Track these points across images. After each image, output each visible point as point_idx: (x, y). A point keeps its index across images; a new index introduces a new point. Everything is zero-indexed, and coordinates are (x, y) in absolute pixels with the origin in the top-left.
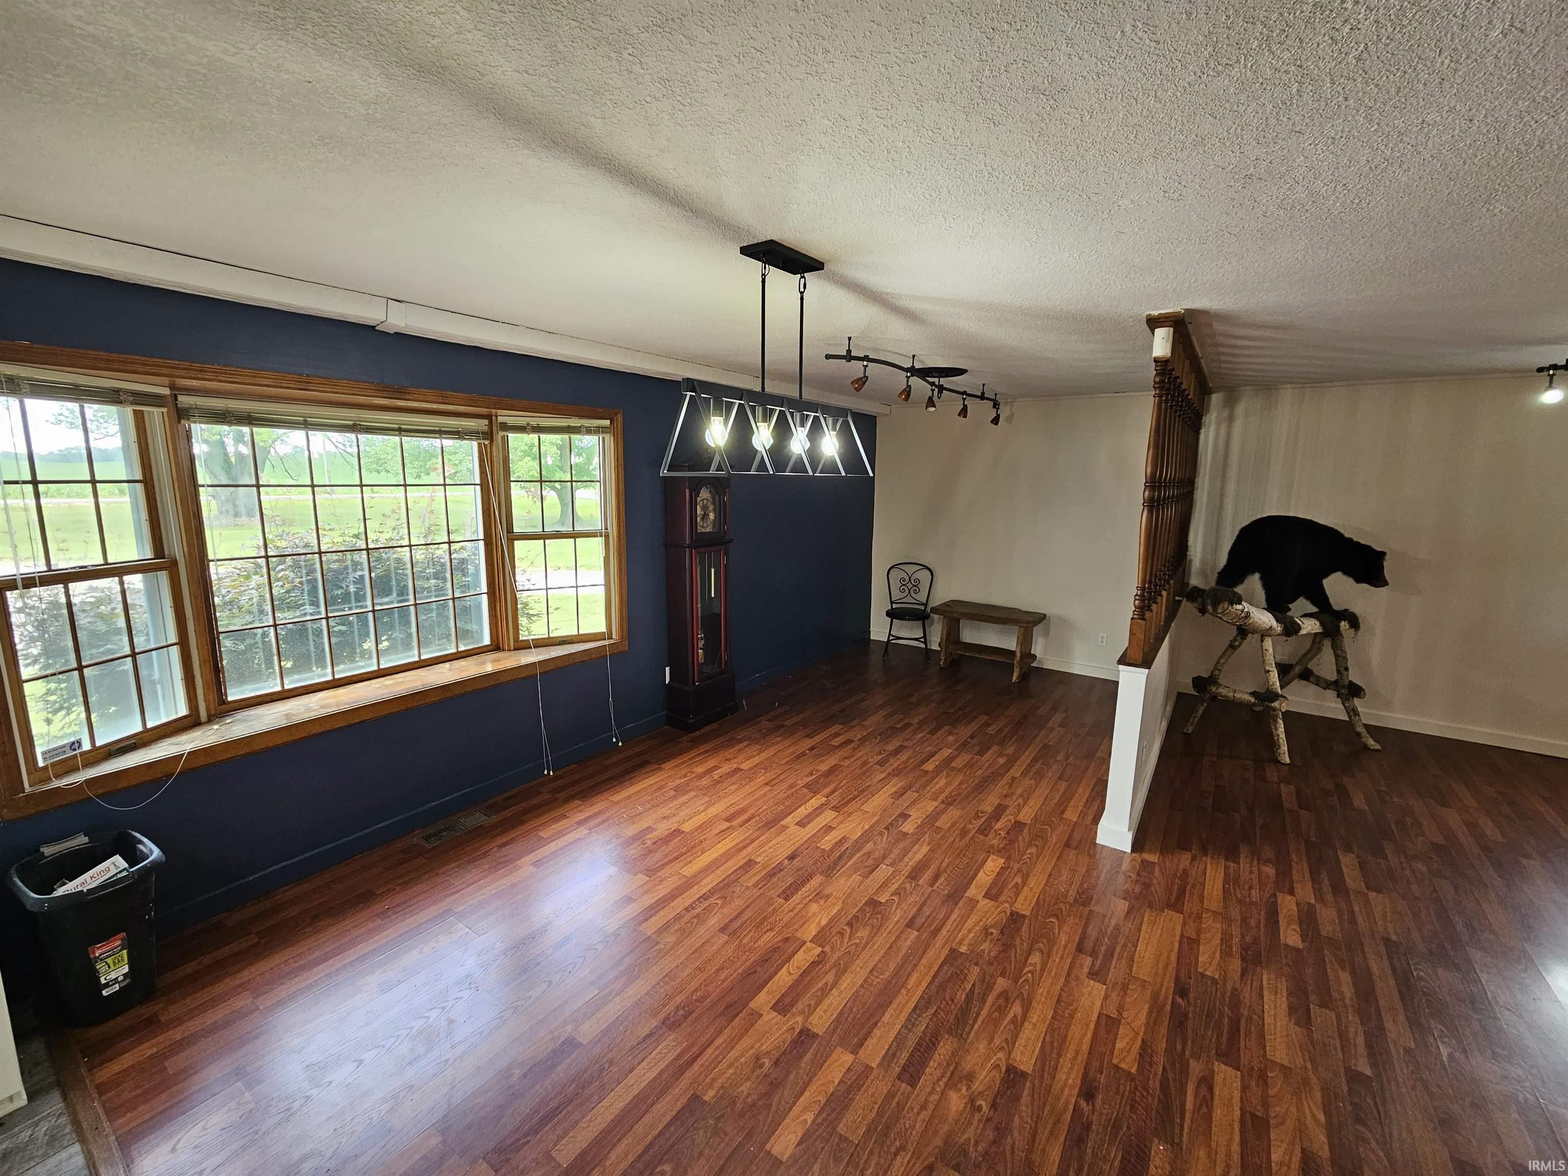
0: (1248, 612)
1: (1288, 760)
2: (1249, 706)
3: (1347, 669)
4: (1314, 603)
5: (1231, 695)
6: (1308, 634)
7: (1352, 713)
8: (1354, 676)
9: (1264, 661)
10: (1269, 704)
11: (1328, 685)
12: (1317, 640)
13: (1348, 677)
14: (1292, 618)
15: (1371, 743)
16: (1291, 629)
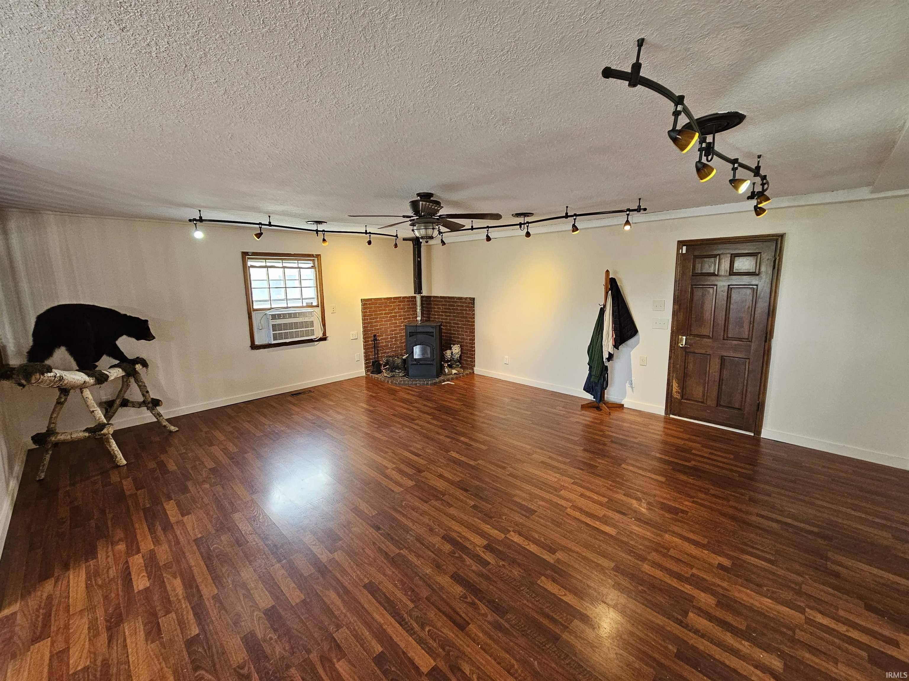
0: (60, 376)
1: (125, 462)
2: (85, 439)
3: (147, 392)
4: (116, 358)
5: (69, 437)
6: (116, 379)
7: (158, 417)
8: (153, 395)
9: (88, 406)
10: (99, 433)
11: (140, 405)
12: (125, 380)
13: (150, 396)
14: (101, 371)
15: (173, 428)
16: (101, 379)
